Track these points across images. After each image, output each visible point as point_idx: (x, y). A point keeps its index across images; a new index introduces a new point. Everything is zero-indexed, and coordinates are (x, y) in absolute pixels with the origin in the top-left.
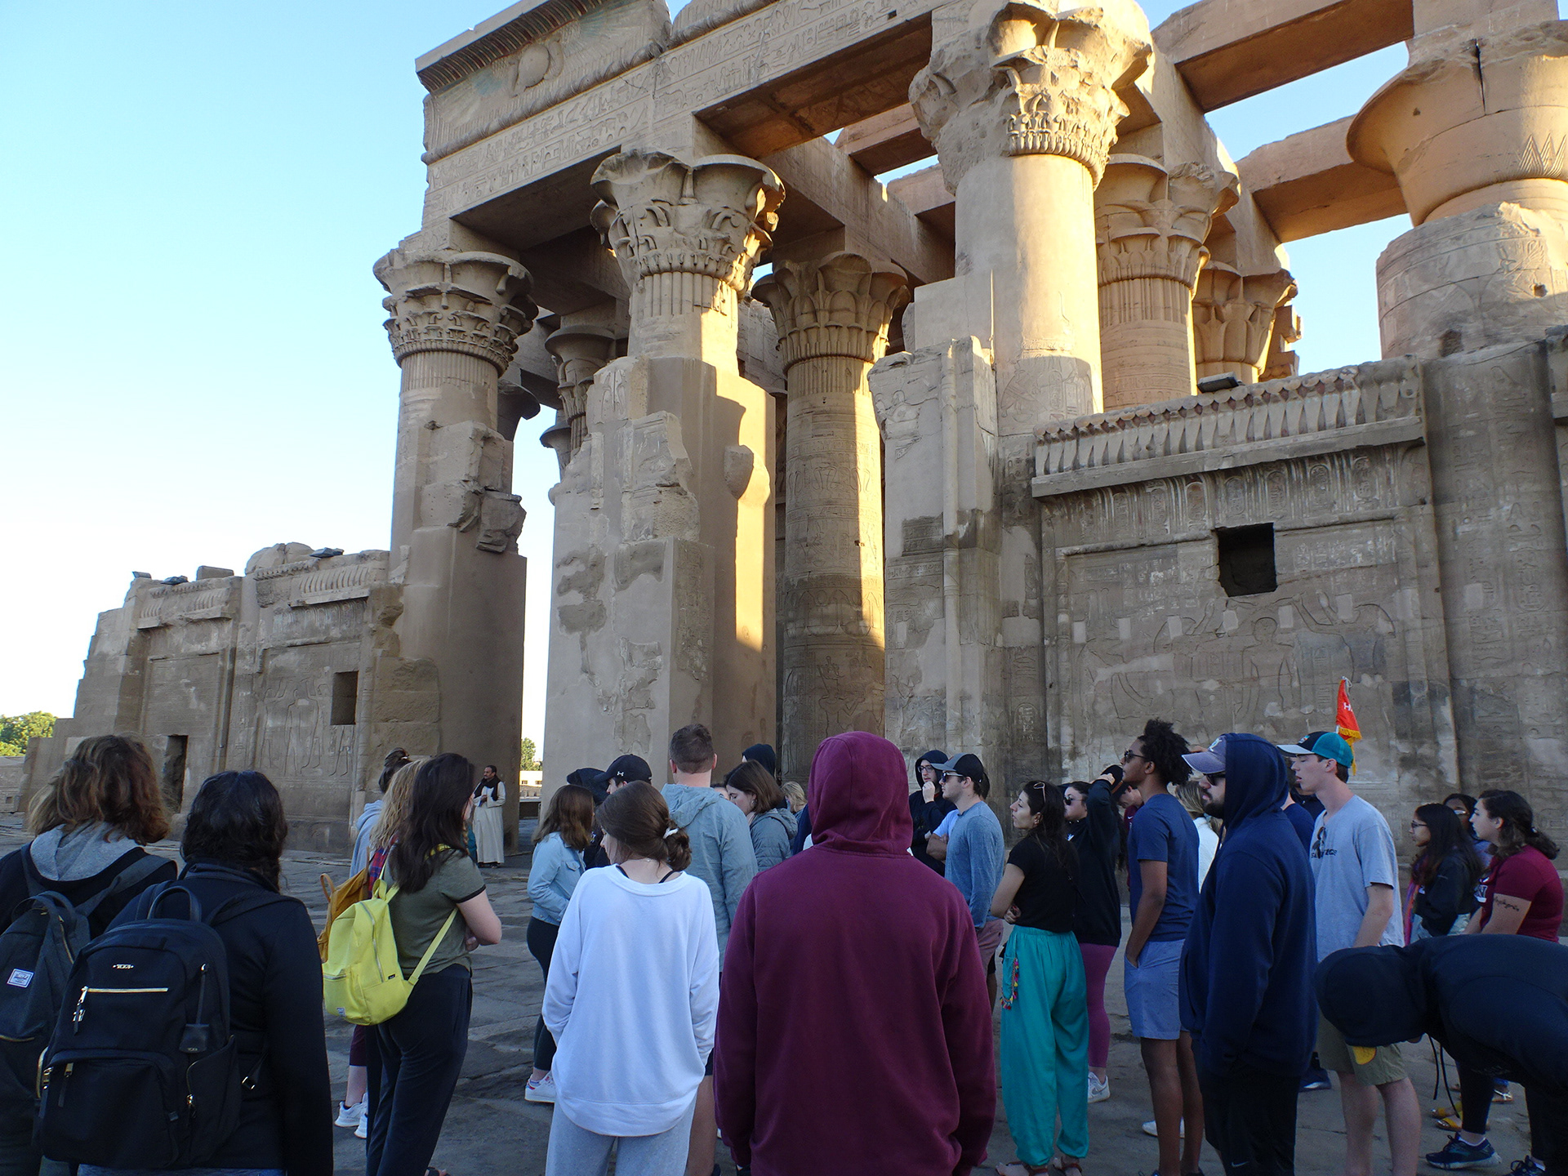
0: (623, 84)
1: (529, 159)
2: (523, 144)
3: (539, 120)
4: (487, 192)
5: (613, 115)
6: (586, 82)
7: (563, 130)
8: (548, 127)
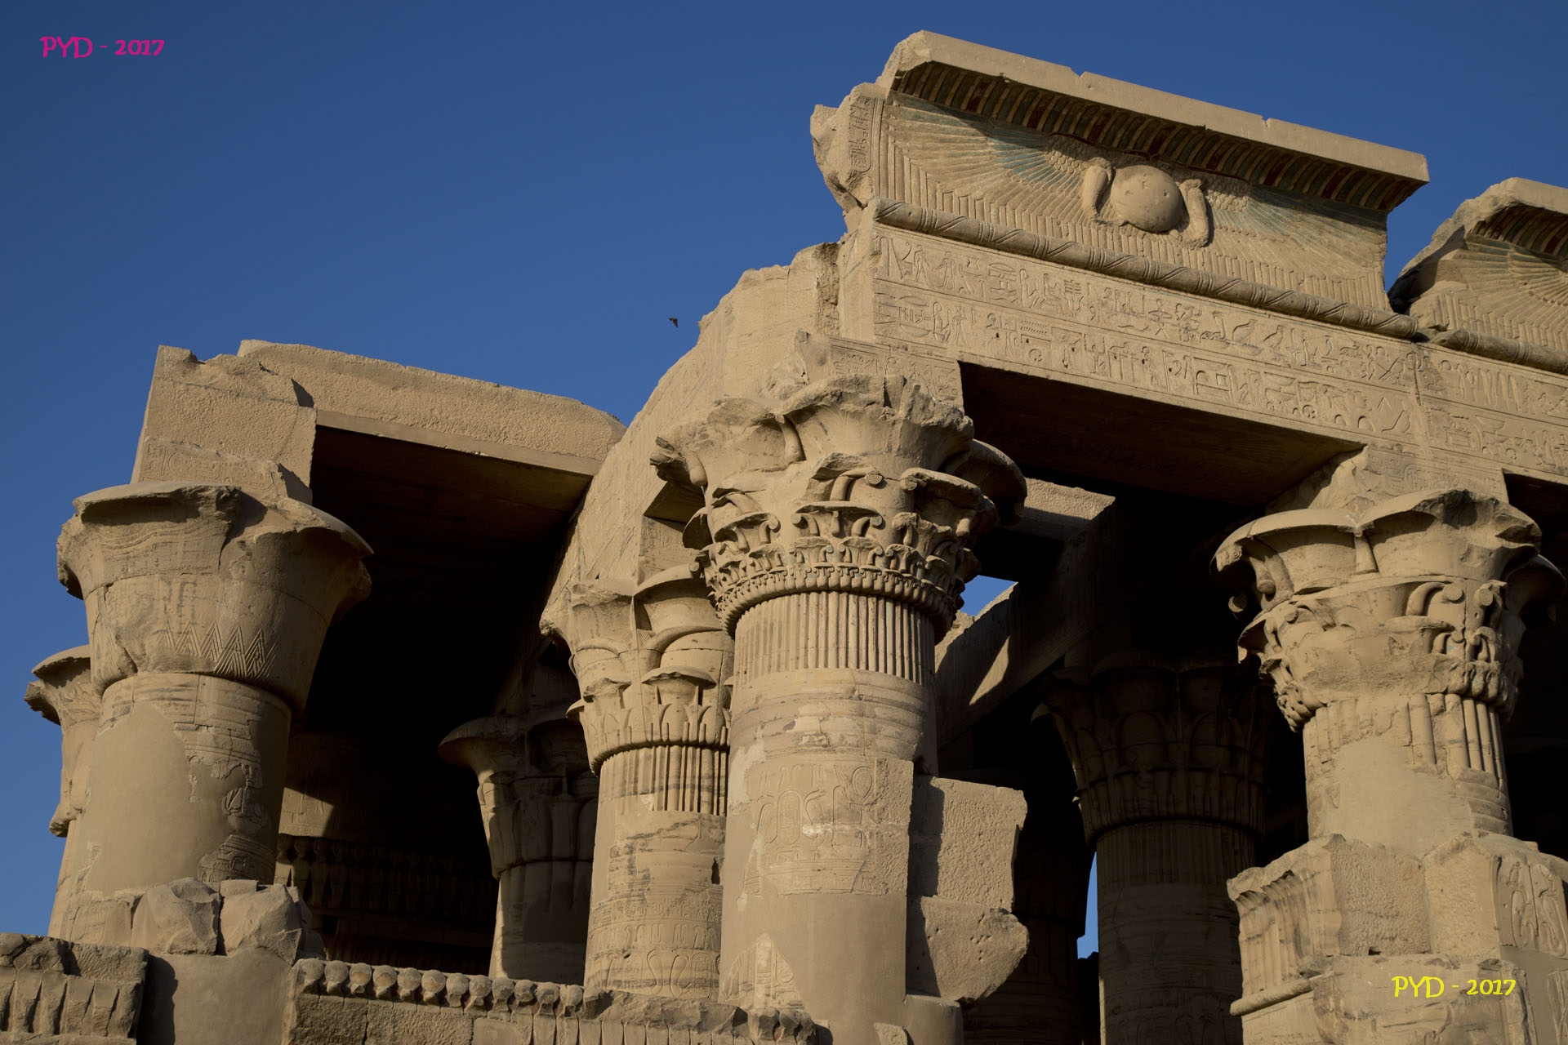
0: (1351, 345)
1: (1155, 356)
2: (1133, 321)
3: (1170, 300)
4: (1056, 364)
5: (1338, 384)
6: (1287, 301)
7: (1229, 350)
8: (1193, 325)
